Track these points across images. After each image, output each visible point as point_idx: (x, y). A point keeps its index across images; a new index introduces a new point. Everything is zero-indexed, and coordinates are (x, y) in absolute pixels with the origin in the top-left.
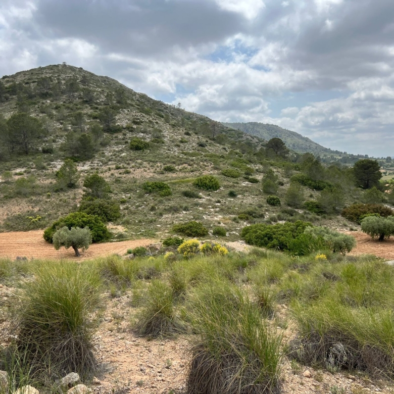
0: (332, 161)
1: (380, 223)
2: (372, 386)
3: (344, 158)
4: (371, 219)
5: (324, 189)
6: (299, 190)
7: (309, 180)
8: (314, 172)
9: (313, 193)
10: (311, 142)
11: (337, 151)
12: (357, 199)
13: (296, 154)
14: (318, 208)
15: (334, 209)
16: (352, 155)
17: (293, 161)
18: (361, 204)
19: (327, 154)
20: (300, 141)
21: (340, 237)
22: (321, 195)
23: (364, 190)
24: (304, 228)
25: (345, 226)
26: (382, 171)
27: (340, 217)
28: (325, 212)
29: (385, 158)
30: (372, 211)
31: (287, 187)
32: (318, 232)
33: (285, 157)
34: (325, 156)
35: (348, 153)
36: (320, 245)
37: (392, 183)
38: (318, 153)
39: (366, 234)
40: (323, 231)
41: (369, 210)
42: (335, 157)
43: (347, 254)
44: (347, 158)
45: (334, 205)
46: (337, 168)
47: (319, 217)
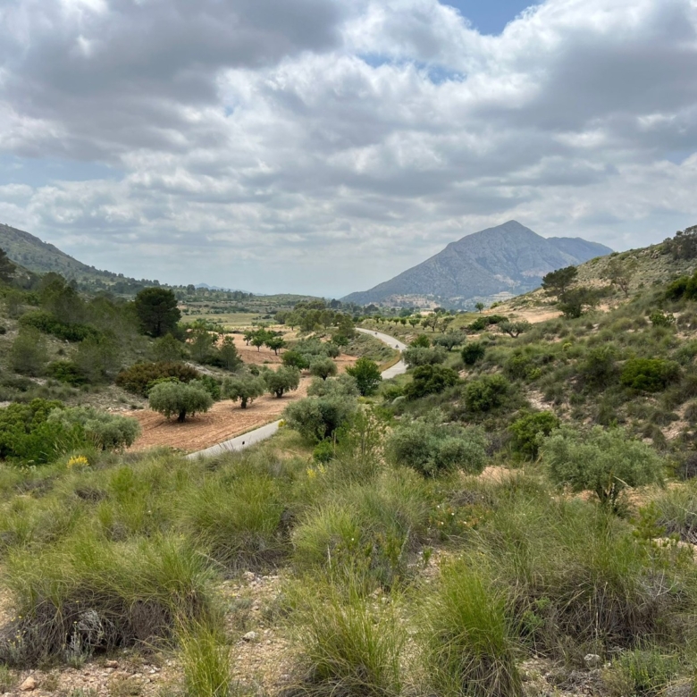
0: (98, 289)
1: (179, 393)
2: (146, 667)
3: (119, 284)
4: (165, 387)
5: (85, 339)
6: (37, 342)
7: (55, 322)
8: (65, 307)
9: (63, 346)
10: (58, 252)
11: (106, 271)
12: (143, 354)
13: (29, 273)
14: (74, 373)
15: (103, 373)
16: (133, 280)
17: (24, 287)
18: (149, 362)
19: (88, 275)
20: (38, 249)
21: (114, 422)
22: (80, 350)
23: (154, 340)
24: (47, 412)
25: (123, 401)
26: (181, 307)
27: (113, 387)
28: (86, 381)
29: (185, 287)
30: (166, 373)
31: (12, 336)
32: (74, 417)
33: (7, 280)
34: (85, 279)
35: (125, 276)
36: (78, 439)
37: (196, 327)
38: (73, 275)
39: (157, 413)
40: (83, 414)
41: (162, 372)
42: (103, 282)
43: (126, 450)
44: (125, 285)
45: (103, 367)
46: (107, 302)
47: (77, 390)
